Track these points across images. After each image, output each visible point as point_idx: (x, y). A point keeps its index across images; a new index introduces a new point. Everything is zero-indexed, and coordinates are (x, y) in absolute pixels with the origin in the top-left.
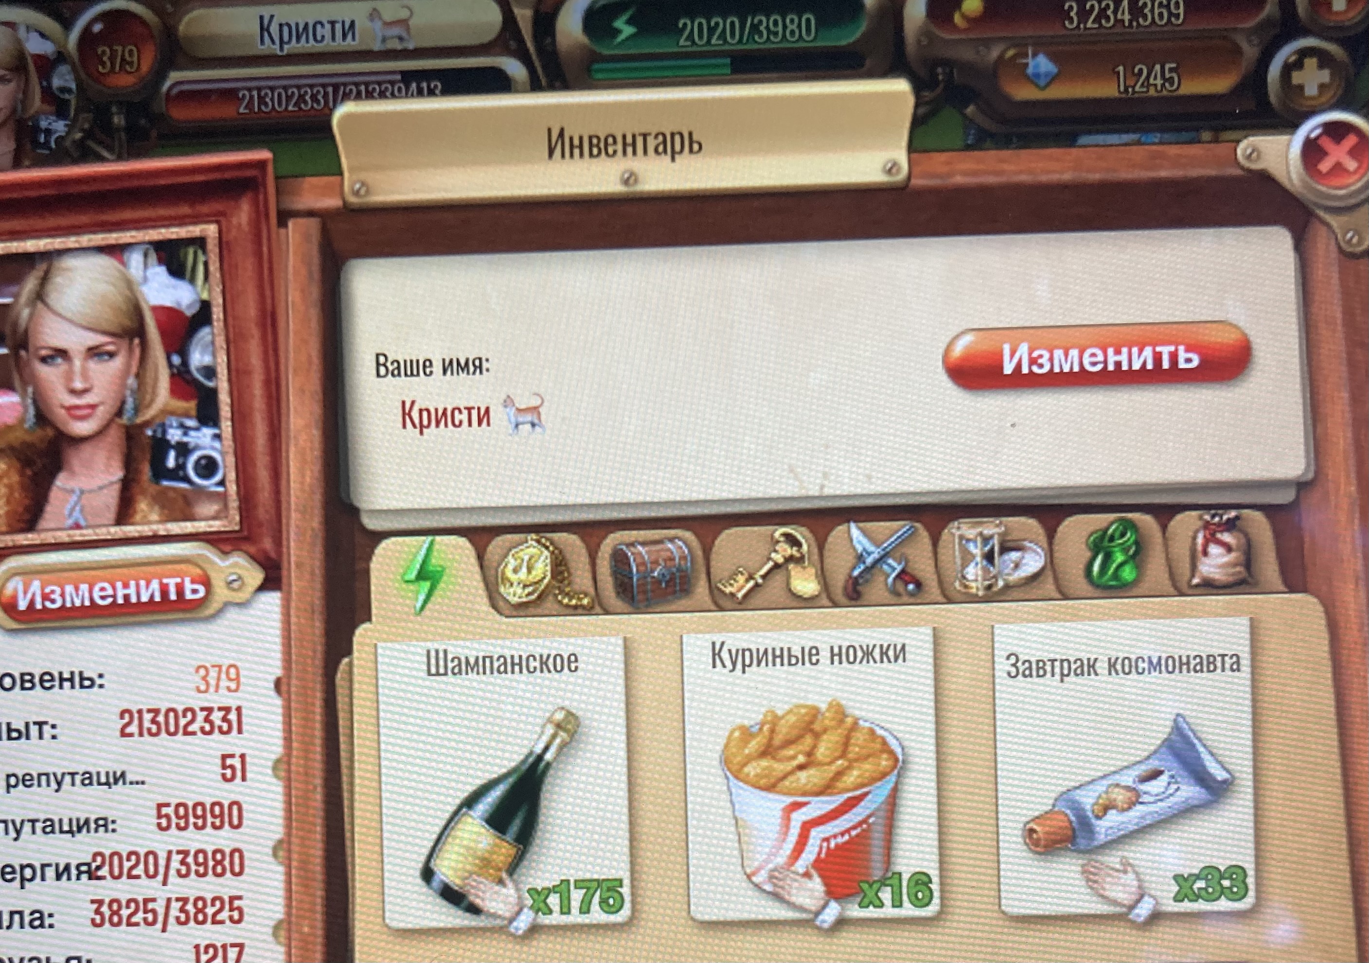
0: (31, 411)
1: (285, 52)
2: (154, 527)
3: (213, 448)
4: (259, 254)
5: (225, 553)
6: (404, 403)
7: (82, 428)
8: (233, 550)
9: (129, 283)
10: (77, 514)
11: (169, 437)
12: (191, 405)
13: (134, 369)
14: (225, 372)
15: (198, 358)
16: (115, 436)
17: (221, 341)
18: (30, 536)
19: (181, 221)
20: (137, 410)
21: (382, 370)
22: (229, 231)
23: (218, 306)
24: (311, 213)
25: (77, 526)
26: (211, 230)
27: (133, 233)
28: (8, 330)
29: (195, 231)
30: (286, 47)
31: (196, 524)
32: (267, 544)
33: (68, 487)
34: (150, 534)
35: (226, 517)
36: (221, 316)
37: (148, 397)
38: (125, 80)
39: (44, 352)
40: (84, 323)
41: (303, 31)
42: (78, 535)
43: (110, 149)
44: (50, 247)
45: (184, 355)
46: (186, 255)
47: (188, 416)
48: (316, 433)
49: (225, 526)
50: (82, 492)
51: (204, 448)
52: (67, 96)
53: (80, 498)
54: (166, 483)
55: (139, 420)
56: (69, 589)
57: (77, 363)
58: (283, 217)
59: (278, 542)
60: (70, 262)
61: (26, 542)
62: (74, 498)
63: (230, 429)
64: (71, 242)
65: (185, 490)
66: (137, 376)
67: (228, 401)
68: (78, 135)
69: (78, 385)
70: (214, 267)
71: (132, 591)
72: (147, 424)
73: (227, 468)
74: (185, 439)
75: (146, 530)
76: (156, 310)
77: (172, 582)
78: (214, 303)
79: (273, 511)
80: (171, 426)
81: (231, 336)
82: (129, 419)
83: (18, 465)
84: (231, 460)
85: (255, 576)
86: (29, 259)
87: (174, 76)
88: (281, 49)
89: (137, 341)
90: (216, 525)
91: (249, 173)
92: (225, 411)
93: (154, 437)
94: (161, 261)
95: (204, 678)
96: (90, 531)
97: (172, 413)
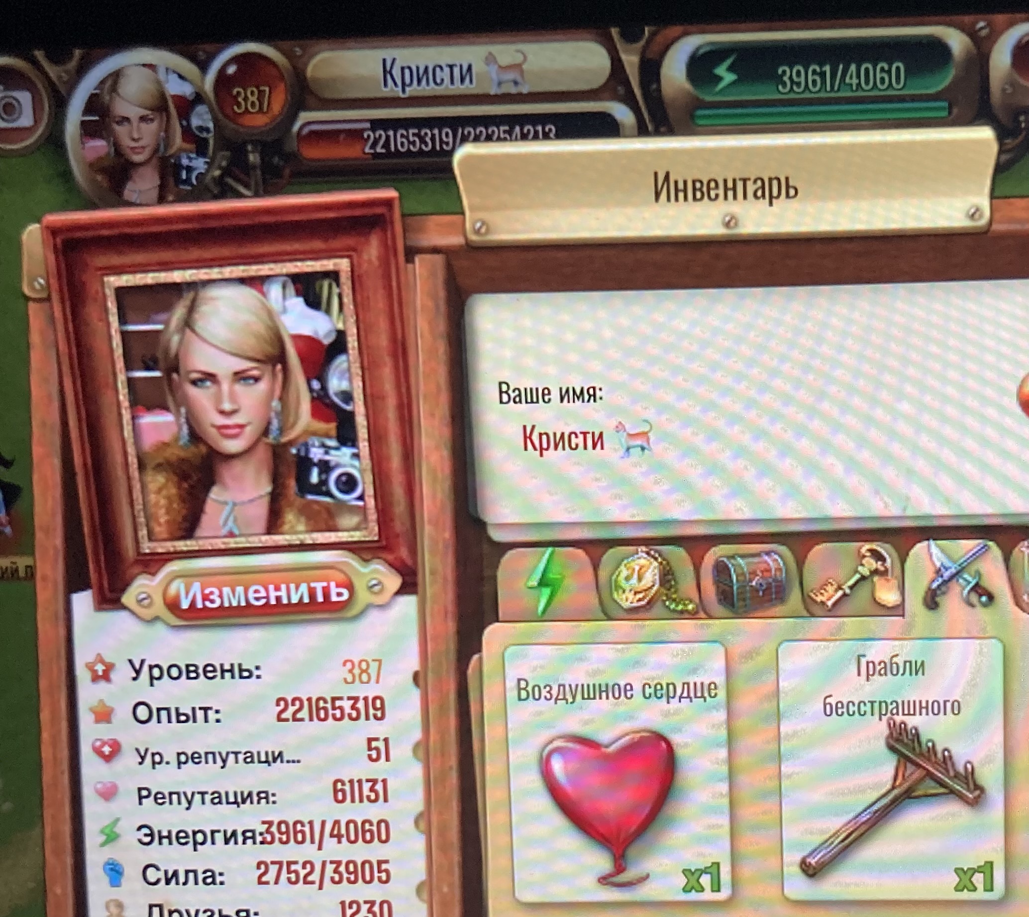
0: (185, 430)
1: (407, 95)
2: (301, 537)
3: (353, 466)
4: (389, 287)
5: (366, 561)
6: (525, 427)
7: (232, 446)
8: (373, 558)
9: (270, 313)
10: (230, 523)
11: (311, 456)
12: (332, 427)
13: (278, 392)
14: (362, 397)
15: (336, 384)
16: (262, 454)
17: (356, 370)
18: (188, 542)
19: (316, 255)
20: (282, 430)
21: (505, 398)
22: (360, 265)
23: (352, 335)
24: (435, 250)
25: (231, 535)
26: (343, 265)
27: (272, 266)
28: (160, 355)
29: (328, 265)
30: (407, 89)
31: (340, 534)
32: (404, 553)
33: (221, 499)
34: (298, 542)
35: (366, 528)
36: (356, 344)
37: (291, 419)
38: (260, 120)
39: (195, 376)
40: (228, 349)
41: (424, 74)
42: (232, 543)
43: (247, 186)
44: (194, 278)
45: (322, 379)
46: (321, 287)
47: (329, 437)
48: (446, 453)
49: (365, 536)
50: (235, 504)
51: (345, 466)
52: (205, 135)
53: (232, 511)
54: (310, 497)
55: (284, 440)
56: (226, 590)
57: (225, 386)
58: (411, 253)
59: (413, 550)
60: (214, 292)
61: (185, 549)
62: (228, 508)
63: (367, 449)
64: (214, 273)
65: (328, 503)
66: (281, 399)
67: (365, 423)
68: (217, 173)
69: (227, 406)
70: (348, 300)
71: (283, 593)
72: (291, 443)
73: (366, 484)
74: (327, 458)
75: (294, 539)
76: (297, 338)
77: (319, 586)
78: (349, 333)
79: (408, 524)
80: (313, 446)
81: (366, 364)
82: (275, 439)
83: (175, 479)
84: (369, 478)
85: (394, 582)
86: (177, 289)
87: (305, 116)
88: (404, 91)
89: (279, 367)
90: (357, 536)
91: (379, 210)
92: (362, 433)
93: (298, 455)
94: (298, 294)
95: (351, 671)
96: (243, 539)
97: (314, 434)
